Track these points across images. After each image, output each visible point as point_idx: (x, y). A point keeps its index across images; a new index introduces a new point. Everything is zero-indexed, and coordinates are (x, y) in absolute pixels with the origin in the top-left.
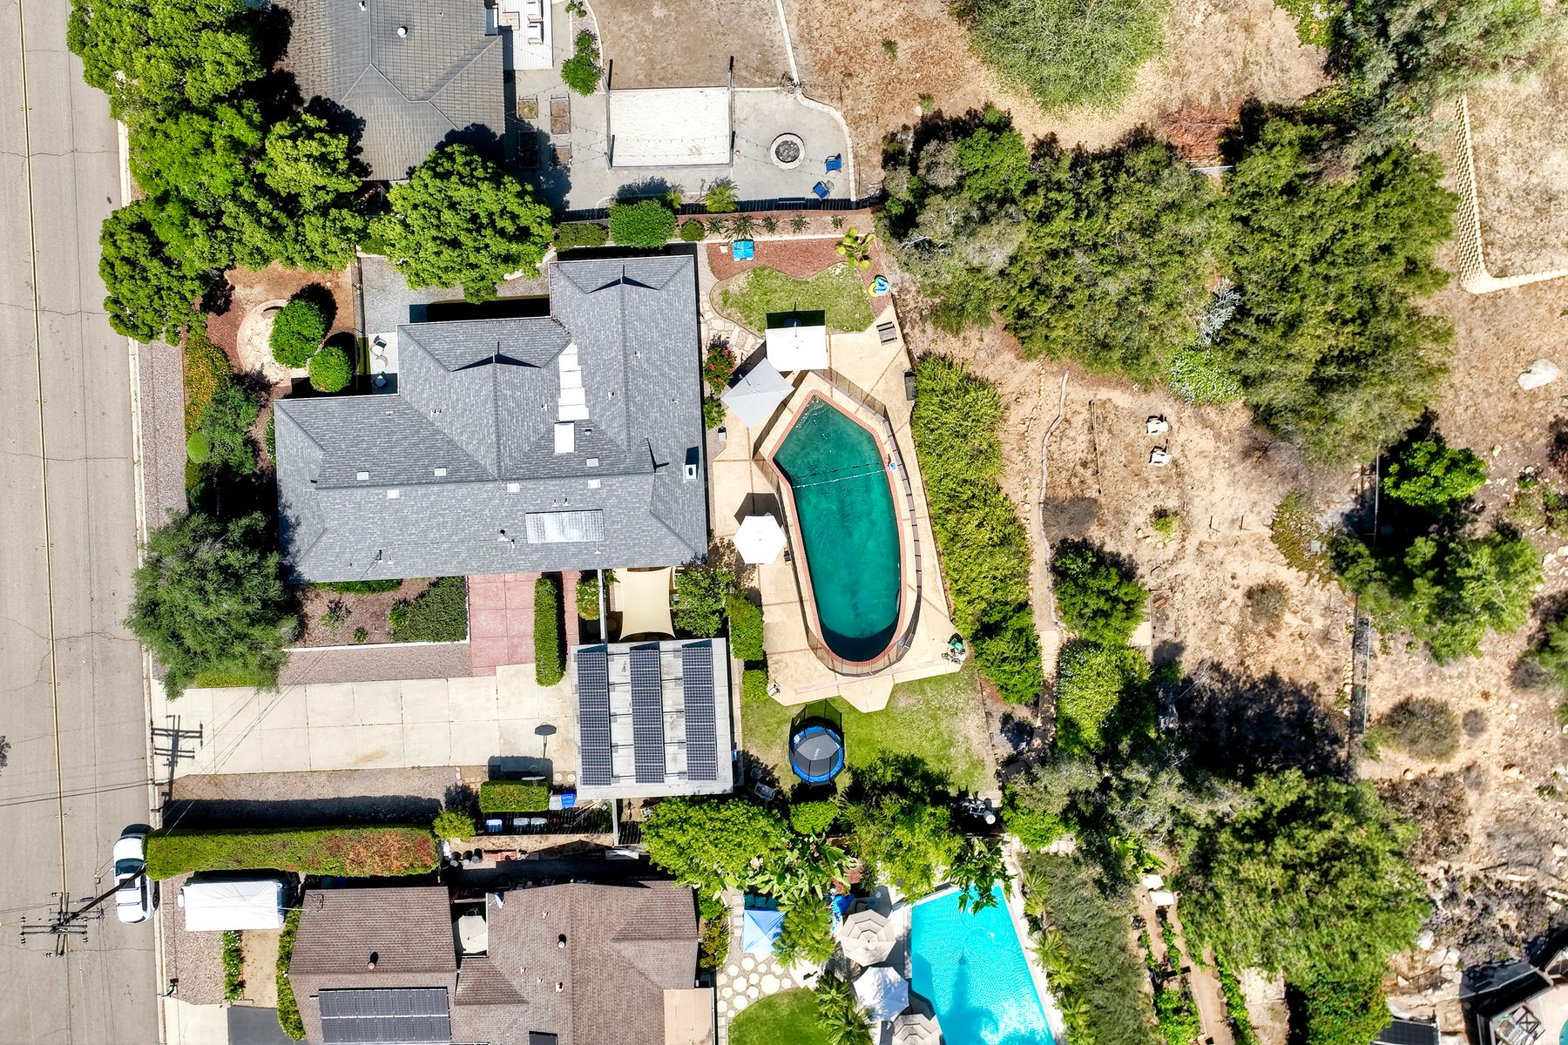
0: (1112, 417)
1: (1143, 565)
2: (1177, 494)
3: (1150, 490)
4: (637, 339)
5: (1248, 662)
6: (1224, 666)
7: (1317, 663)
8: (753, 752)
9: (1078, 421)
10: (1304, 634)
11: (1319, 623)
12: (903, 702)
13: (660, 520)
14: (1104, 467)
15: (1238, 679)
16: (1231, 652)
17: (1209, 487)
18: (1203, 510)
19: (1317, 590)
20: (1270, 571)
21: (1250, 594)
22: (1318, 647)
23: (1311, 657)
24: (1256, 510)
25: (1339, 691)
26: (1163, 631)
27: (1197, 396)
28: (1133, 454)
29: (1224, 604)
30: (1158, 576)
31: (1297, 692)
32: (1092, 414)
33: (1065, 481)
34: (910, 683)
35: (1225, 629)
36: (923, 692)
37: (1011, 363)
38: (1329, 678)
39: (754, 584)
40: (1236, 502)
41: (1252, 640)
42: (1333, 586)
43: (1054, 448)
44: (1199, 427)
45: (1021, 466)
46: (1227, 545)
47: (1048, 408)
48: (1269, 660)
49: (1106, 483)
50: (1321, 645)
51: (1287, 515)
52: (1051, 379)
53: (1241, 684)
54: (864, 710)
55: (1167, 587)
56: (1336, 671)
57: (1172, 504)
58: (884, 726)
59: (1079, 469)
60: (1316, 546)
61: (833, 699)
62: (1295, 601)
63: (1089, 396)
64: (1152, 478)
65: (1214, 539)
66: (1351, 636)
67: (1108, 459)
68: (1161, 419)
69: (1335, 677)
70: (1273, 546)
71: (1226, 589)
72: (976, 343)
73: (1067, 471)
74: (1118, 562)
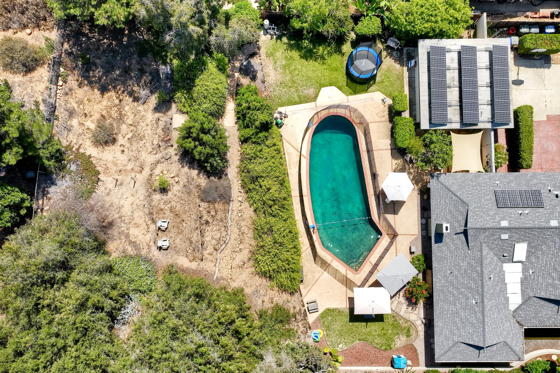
0: (190, 251)
1: (176, 161)
2: (154, 202)
3: (169, 206)
4: (475, 312)
5: (117, 101)
6: (131, 100)
7: (77, 99)
8: (398, 66)
9: (210, 249)
10: (83, 117)
11: (75, 122)
12: (311, 91)
13: (461, 200)
14: (196, 220)
15: (123, 92)
16: (127, 108)
17: (135, 206)
18: (139, 192)
19: (74, 141)
20: (101, 154)
21: (114, 141)
22: (76, 108)
23: (80, 102)
24: (107, 191)
25: (65, 82)
26: (166, 122)
27: (138, 261)
28: (178, 227)
29: (129, 136)
30: (167, 154)
31: (90, 83)
32: (202, 253)
33: (219, 213)
34: (307, 102)
35: (129, 121)
36: (299, 97)
37: (247, 286)
38: (71, 90)
39: (395, 162)
40: (119, 196)
41: (114, 114)
42: (65, 143)
43: (224, 234)
44: (138, 242)
45: (243, 224)
46: (125, 170)
47: (227, 258)
48: (105, 102)
49: (195, 211)
50: (74, 110)
51: (89, 187)
52: (224, 276)
53: (122, 89)
54: (334, 88)
55: (162, 148)
56: (67, 94)
57: (157, 197)
58: (323, 78)
59: (210, 221)
60: (73, 167)
61: (351, 94)
62: (88, 136)
63: (202, 265)
64: (168, 213)
65: (133, 175)
66: (56, 113)
67: (193, 226)
68: (160, 248)
69: (67, 90)
70: (99, 169)
71: (128, 145)
72: (266, 299)
73: (217, 219)
74: (190, 163)
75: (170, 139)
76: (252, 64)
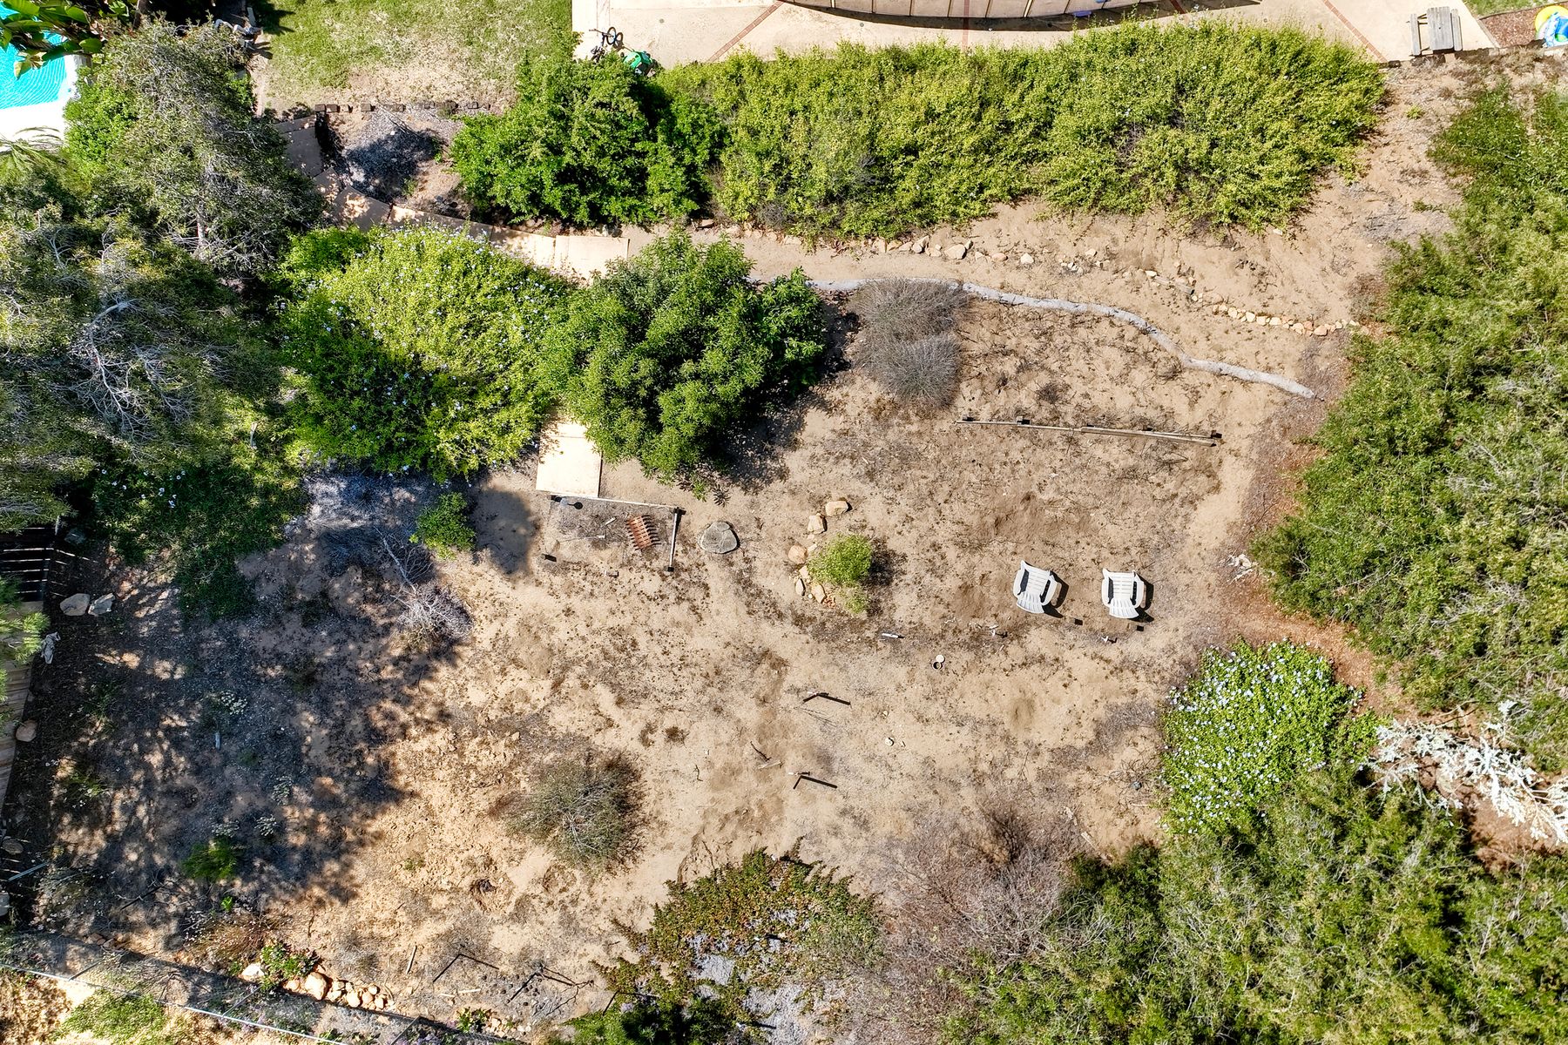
0: (1170, 486)
1: (752, 505)
2: (927, 621)
3: (951, 553)
5: (441, 738)
6: (443, 671)
7: (402, 917)
9: (1173, 397)
10: (487, 898)
11: (506, 940)
14: (1035, 442)
15: (406, 701)
16: (476, 696)
17: (935, 709)
18: (871, 683)
19: (595, 951)
20: (672, 835)
21: (622, 769)
22: (443, 927)
23: (419, 904)
24: (847, 825)
25: (312, 964)
26: (566, 526)
27: (1191, 719)
28: (1055, 524)
29: (605, 697)
30: (713, 538)
31: (337, 848)
32: (1186, 433)
33: (1012, 343)
35: (540, 691)
37: (1349, 264)
38: (353, 942)
40: (878, 776)
41: (498, 753)
42: (597, 997)
43: (1105, 331)
44: (1101, 712)
46: (763, 733)
47: (1217, 333)
48: (436, 792)
49: (991, 439)
50: (449, 934)
51: (817, 906)
52: (1297, 350)
53: (388, 705)
55: (682, 560)
56: (370, 963)
57: (903, 603)
59: (1044, 379)
60: (717, 970)
62: (579, 886)
63: (1238, 437)
64: (984, 563)
65: (787, 700)
66: (452, 1019)
67: (1058, 454)
68: (1143, 617)
69: (352, 959)
70: (738, 853)
71: (647, 710)
72: (1408, 195)
73: (1039, 352)
74: (770, 437)
75: (649, 520)
76: (365, 143)
